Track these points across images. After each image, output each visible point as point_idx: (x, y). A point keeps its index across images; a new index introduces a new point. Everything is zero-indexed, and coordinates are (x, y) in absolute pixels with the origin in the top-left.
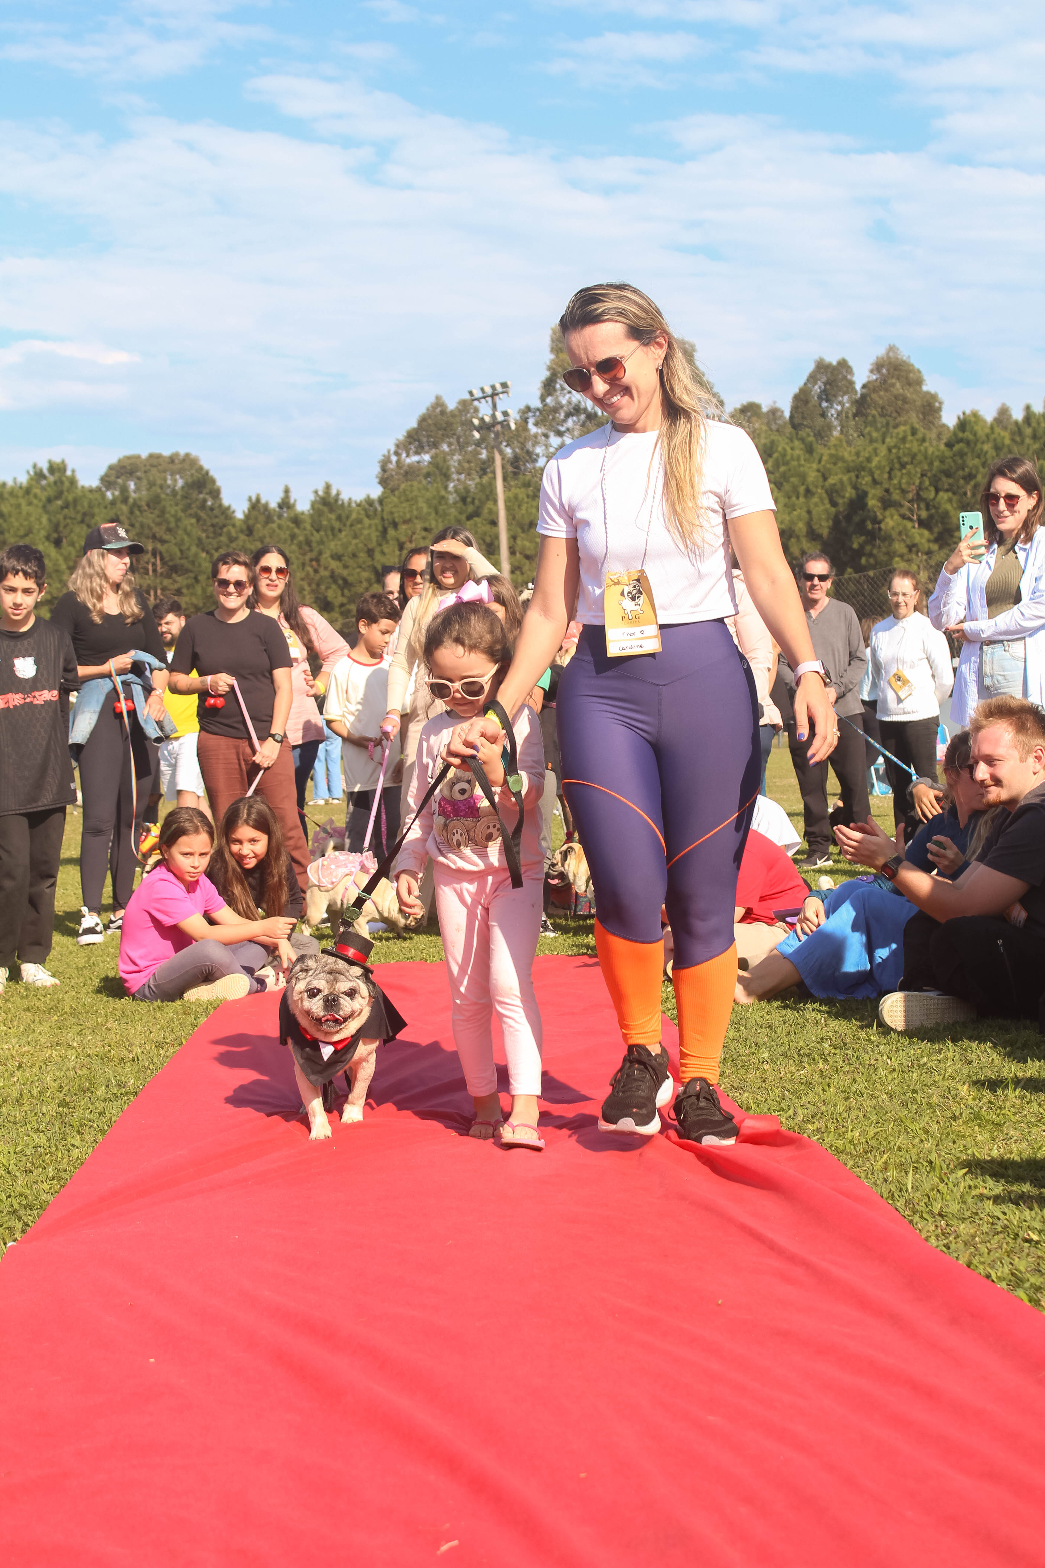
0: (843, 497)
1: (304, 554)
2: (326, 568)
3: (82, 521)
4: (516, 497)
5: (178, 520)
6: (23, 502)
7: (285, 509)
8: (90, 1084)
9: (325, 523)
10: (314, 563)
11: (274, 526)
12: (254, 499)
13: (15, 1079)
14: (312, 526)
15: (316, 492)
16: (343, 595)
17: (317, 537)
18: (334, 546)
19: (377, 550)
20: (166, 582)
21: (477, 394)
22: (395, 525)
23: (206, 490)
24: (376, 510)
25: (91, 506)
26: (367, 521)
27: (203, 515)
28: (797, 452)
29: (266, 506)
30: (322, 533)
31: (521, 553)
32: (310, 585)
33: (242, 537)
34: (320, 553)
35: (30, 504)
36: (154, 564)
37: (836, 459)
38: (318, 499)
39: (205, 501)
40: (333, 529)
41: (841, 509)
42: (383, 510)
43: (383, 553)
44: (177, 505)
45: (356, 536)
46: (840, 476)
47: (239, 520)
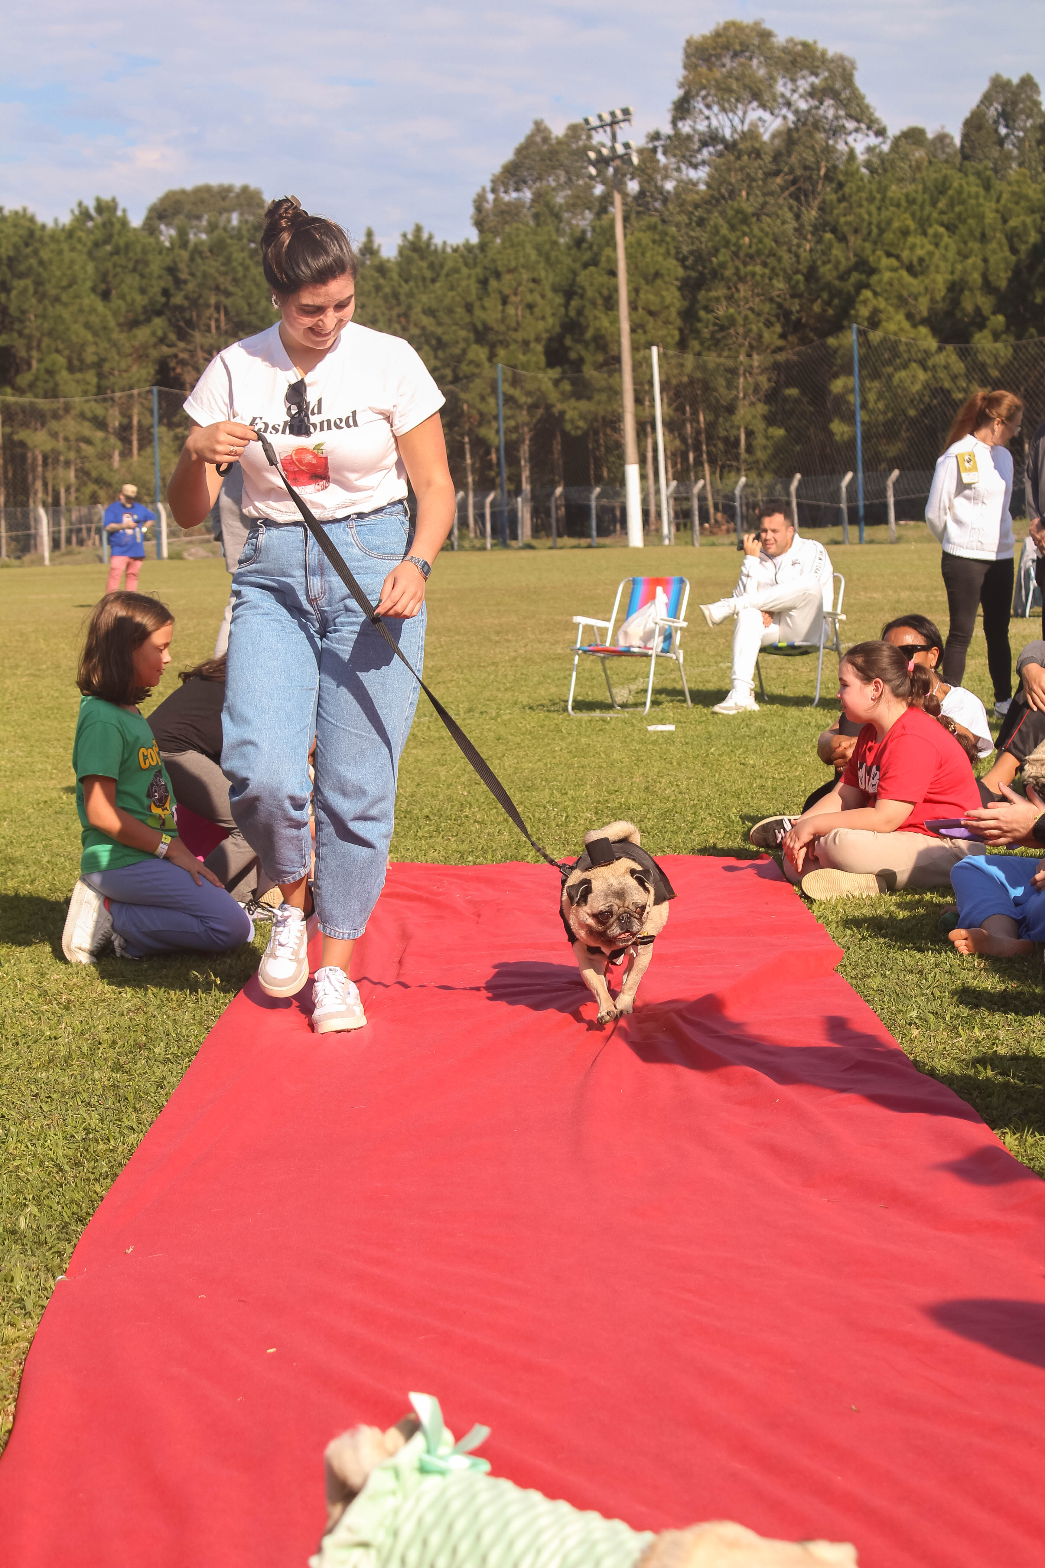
0: (1026, 243)
1: (390, 309)
2: (417, 326)
3: (134, 270)
4: (639, 243)
6: (65, 247)
7: (370, 254)
9: (414, 272)
10: (403, 320)
14: (400, 276)
15: (404, 236)
16: (436, 357)
17: (406, 288)
18: (425, 299)
19: (477, 304)
21: (594, 122)
22: (498, 275)
24: (475, 257)
25: (144, 252)
26: (465, 271)
28: (974, 189)
30: (411, 284)
31: (644, 309)
34: (409, 307)
35: (73, 249)
36: (217, 320)
37: (1018, 197)
38: (407, 244)
40: (424, 279)
41: (1023, 256)
42: (483, 258)
43: (484, 308)
44: (243, 250)
45: (452, 288)
46: (1022, 218)
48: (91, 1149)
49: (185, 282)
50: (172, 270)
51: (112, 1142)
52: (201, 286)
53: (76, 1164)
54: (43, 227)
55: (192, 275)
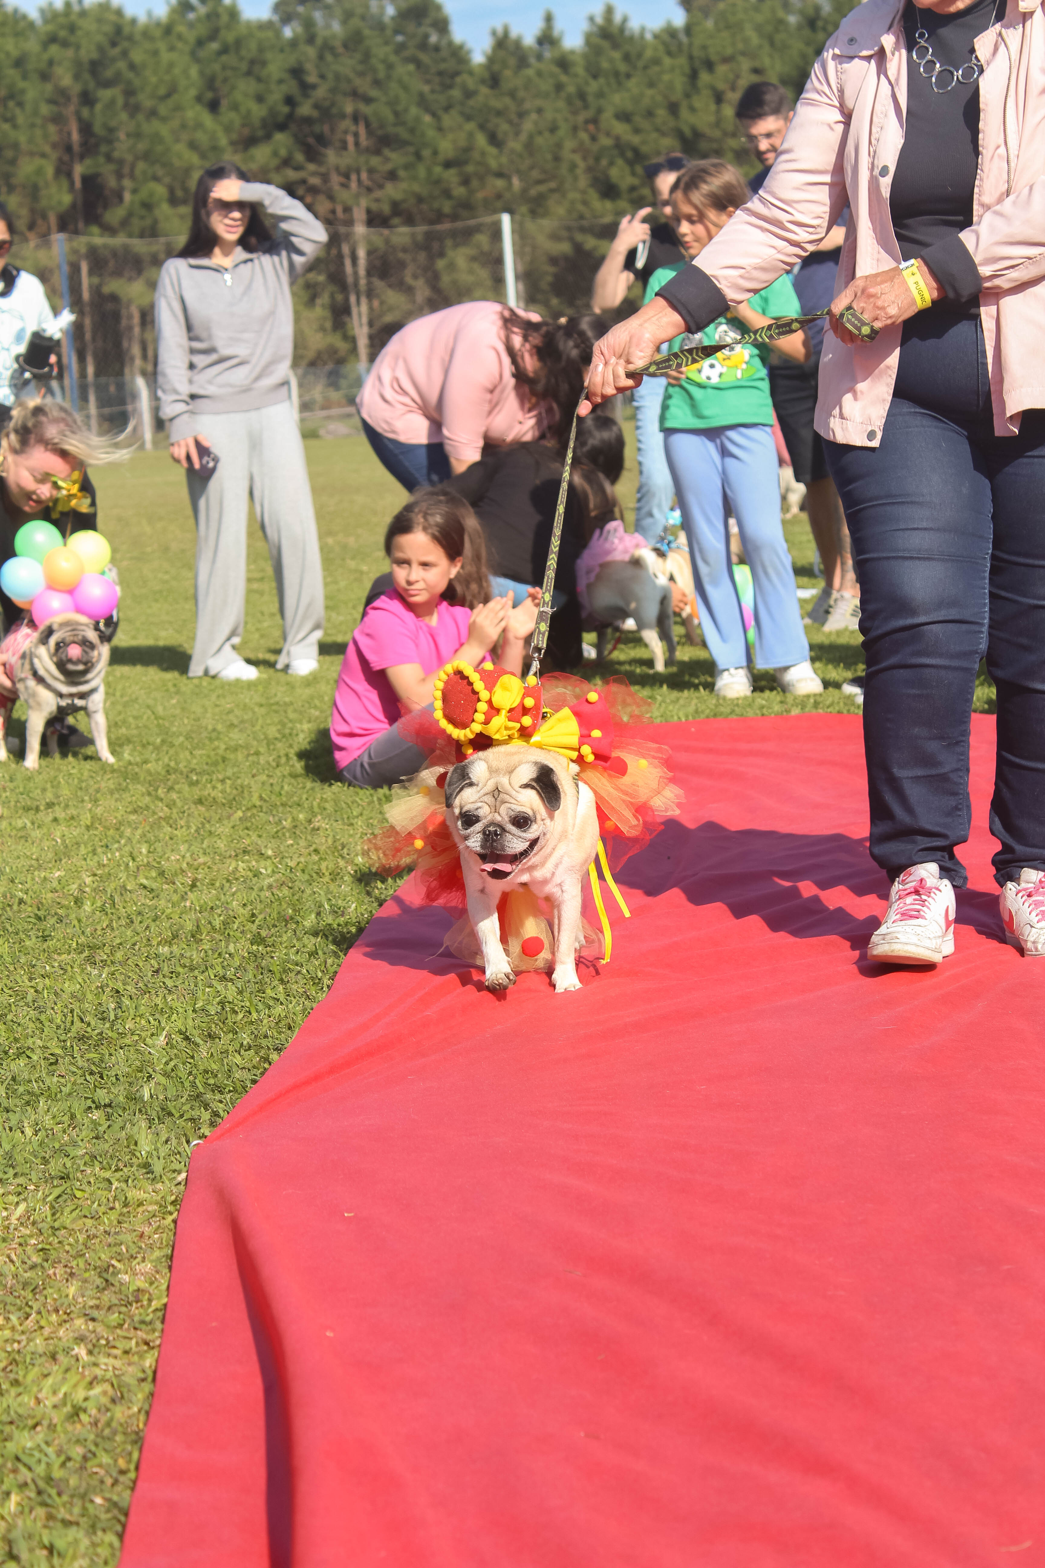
1: (575, 113)
2: (608, 134)
3: (249, 73)
5: (390, 67)
6: (162, 46)
7: (546, 47)
8: (294, 910)
9: (605, 65)
10: (591, 127)
11: (530, 72)
12: (500, 30)
13: (188, 904)
14: (587, 71)
15: (591, 19)
16: (633, 174)
17: (593, 86)
18: (618, 99)
19: (684, 104)
20: (375, 161)
22: (710, 66)
23: (428, 21)
24: (680, 44)
25: (261, 50)
26: (667, 61)
27: (424, 57)
29: (518, 43)
30: (602, 80)
32: (584, 158)
33: (484, 90)
34: (600, 111)
35: (172, 49)
36: (356, 135)
38: (595, 29)
39: (426, 36)
40: (617, 74)
42: (691, 45)
43: (692, 109)
44: (386, 43)
45: (651, 85)
47: (480, 65)
48: (229, 1022)
49: (314, 87)
50: (297, 72)
51: (255, 1015)
52: (333, 90)
53: (210, 1036)
54: (134, 21)
55: (322, 77)
